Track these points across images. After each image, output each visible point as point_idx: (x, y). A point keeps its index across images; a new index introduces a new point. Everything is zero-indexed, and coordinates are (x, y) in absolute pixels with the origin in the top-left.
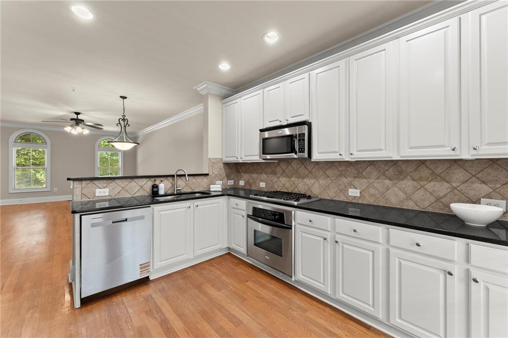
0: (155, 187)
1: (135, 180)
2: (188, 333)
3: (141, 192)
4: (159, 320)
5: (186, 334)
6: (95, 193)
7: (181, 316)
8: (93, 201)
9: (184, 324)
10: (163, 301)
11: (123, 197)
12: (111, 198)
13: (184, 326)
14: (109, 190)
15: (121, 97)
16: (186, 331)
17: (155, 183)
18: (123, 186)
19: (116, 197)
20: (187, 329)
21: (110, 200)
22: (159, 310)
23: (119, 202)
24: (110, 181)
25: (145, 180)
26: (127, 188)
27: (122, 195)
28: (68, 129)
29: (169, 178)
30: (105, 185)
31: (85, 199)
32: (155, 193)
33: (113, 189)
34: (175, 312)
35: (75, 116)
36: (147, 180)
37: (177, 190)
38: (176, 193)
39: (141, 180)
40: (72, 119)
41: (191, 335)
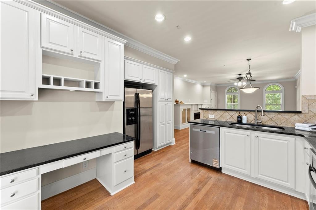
0: (240, 118)
1: (228, 111)
2: (197, 203)
3: (232, 119)
4: (199, 188)
5: (196, 202)
6: (208, 116)
7: (206, 195)
8: (208, 120)
9: (202, 199)
10: (211, 184)
11: (221, 120)
12: (215, 120)
13: (200, 200)
14: (214, 116)
15: (247, 60)
16: (197, 202)
17: (240, 115)
18: (221, 114)
19: (217, 120)
20: (199, 201)
21: (215, 121)
22: (204, 185)
23: (219, 123)
24: (215, 111)
25: (234, 112)
26: (223, 116)
27: (220, 120)
28: (236, 84)
29: (252, 112)
30: (213, 113)
31: (205, 119)
32: (239, 121)
33: (216, 115)
34: (207, 192)
35: (239, 76)
36: (235, 112)
37: (257, 122)
38: (256, 124)
39: (231, 112)
40: (237, 78)
41: (196, 205)
